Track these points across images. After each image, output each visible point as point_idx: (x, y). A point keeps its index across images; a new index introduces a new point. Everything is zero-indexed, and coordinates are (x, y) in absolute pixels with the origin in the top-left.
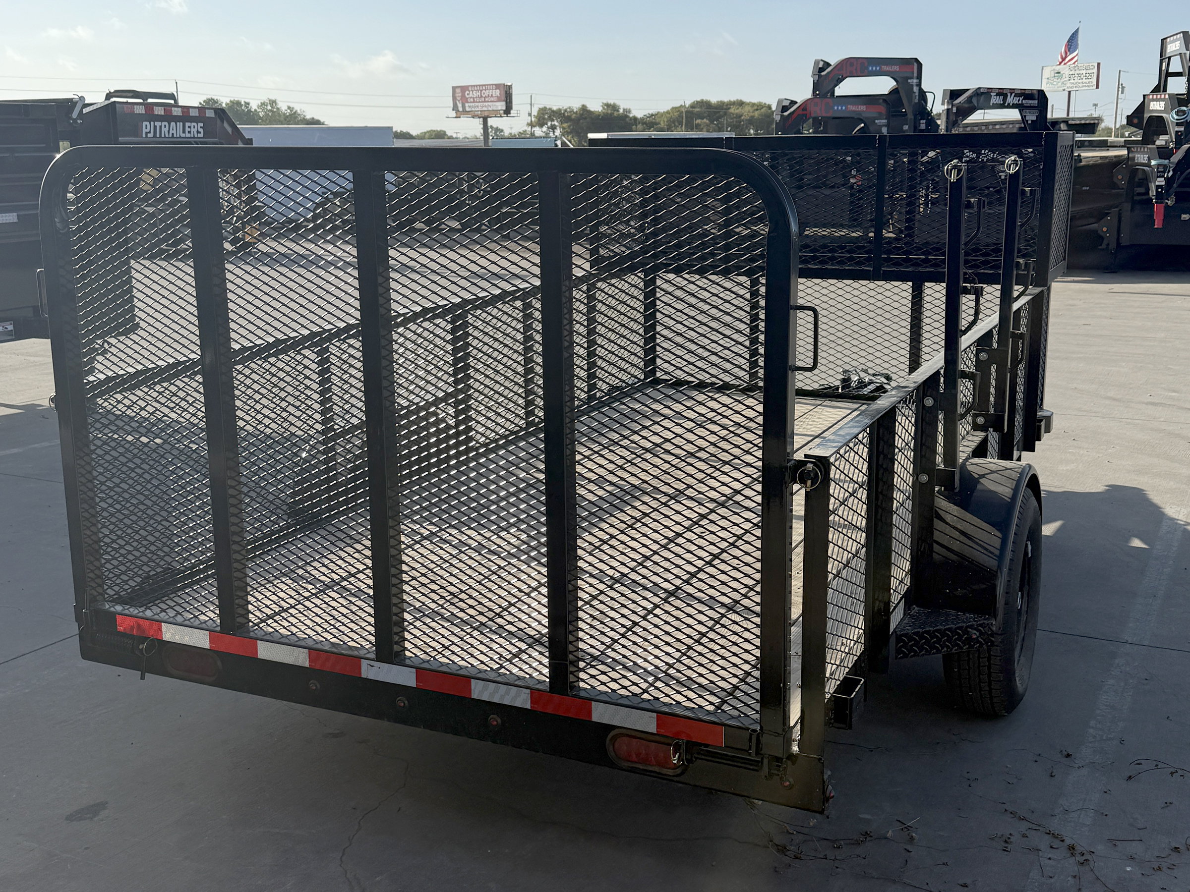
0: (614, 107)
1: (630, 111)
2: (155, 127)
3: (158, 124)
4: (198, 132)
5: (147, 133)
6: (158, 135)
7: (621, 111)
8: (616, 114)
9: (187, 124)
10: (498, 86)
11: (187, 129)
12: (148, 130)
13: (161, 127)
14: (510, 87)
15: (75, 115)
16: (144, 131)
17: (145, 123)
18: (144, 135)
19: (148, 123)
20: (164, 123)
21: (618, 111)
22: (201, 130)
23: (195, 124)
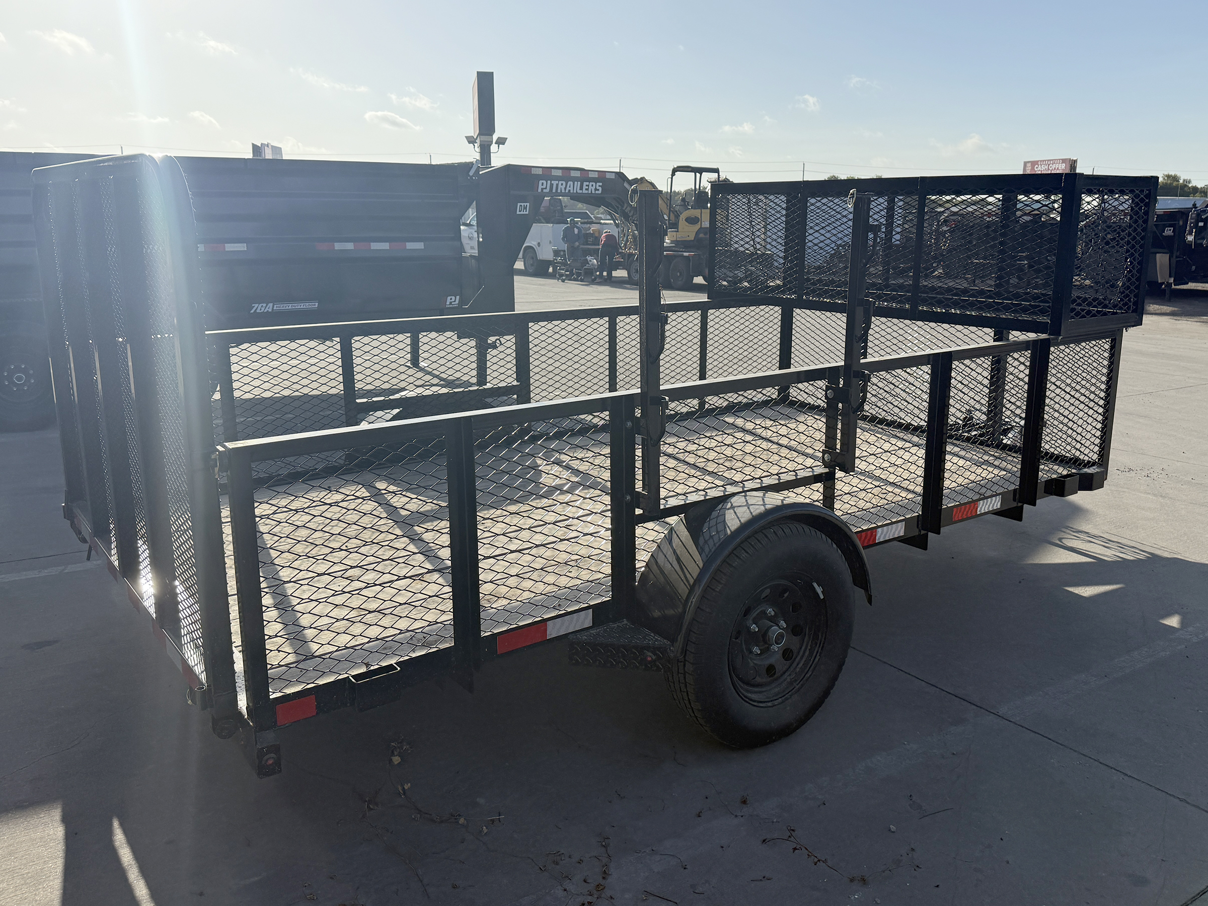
0: (1175, 178)
1: (1190, 182)
2: (552, 185)
3: (555, 183)
4: (596, 189)
5: (542, 189)
6: (554, 191)
7: (1181, 181)
8: (1175, 184)
9: (585, 184)
10: (1064, 161)
11: (585, 187)
12: (544, 187)
13: (557, 185)
14: (1075, 161)
15: (471, 173)
16: (540, 187)
17: (541, 182)
18: (540, 190)
19: (545, 182)
20: (560, 182)
21: (1178, 181)
22: (600, 189)
23: (594, 184)
